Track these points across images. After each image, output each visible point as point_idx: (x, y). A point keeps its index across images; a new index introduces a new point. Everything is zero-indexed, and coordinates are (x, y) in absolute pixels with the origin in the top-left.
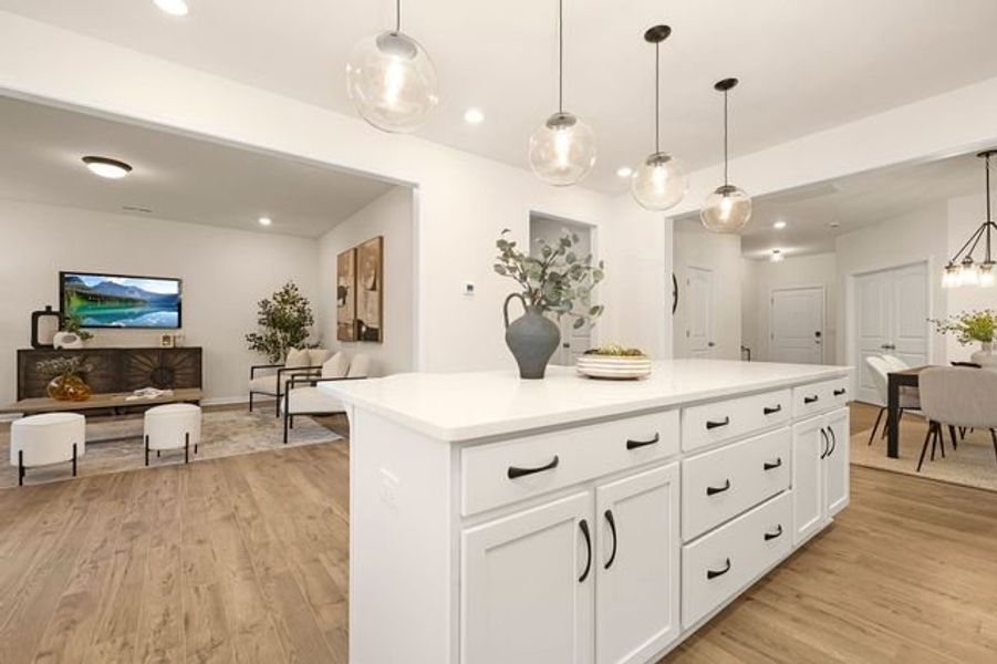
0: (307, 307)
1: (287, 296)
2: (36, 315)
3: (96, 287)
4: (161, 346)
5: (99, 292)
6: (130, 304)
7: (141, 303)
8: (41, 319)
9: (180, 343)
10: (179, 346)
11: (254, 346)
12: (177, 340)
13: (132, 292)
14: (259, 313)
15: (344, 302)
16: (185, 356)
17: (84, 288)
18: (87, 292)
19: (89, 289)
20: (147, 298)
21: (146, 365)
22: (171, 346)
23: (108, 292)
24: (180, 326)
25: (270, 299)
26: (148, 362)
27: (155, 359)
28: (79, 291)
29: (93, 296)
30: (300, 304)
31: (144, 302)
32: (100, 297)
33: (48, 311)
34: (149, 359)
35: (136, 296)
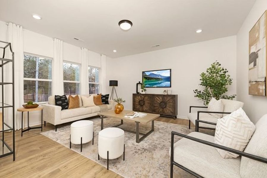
0: (227, 74)
1: (214, 70)
2: (137, 84)
3: (149, 75)
4: (163, 94)
5: (150, 76)
6: (158, 80)
7: (161, 80)
8: (139, 85)
9: (169, 93)
10: (169, 94)
11: (197, 96)
12: (168, 92)
13: (158, 76)
14: (201, 80)
15: (255, 65)
16: (170, 98)
17: (146, 75)
18: (147, 77)
19: (147, 76)
20: (163, 78)
21: (159, 100)
22: (166, 94)
23: (152, 76)
24: (170, 87)
25: (205, 72)
26: (159, 99)
27: (161, 98)
28: (145, 76)
29: (149, 78)
30: (222, 73)
31: (162, 79)
32: (150, 78)
33: (139, 83)
34: (159, 98)
35: (160, 77)
